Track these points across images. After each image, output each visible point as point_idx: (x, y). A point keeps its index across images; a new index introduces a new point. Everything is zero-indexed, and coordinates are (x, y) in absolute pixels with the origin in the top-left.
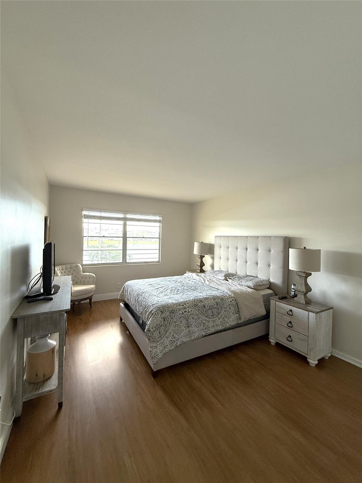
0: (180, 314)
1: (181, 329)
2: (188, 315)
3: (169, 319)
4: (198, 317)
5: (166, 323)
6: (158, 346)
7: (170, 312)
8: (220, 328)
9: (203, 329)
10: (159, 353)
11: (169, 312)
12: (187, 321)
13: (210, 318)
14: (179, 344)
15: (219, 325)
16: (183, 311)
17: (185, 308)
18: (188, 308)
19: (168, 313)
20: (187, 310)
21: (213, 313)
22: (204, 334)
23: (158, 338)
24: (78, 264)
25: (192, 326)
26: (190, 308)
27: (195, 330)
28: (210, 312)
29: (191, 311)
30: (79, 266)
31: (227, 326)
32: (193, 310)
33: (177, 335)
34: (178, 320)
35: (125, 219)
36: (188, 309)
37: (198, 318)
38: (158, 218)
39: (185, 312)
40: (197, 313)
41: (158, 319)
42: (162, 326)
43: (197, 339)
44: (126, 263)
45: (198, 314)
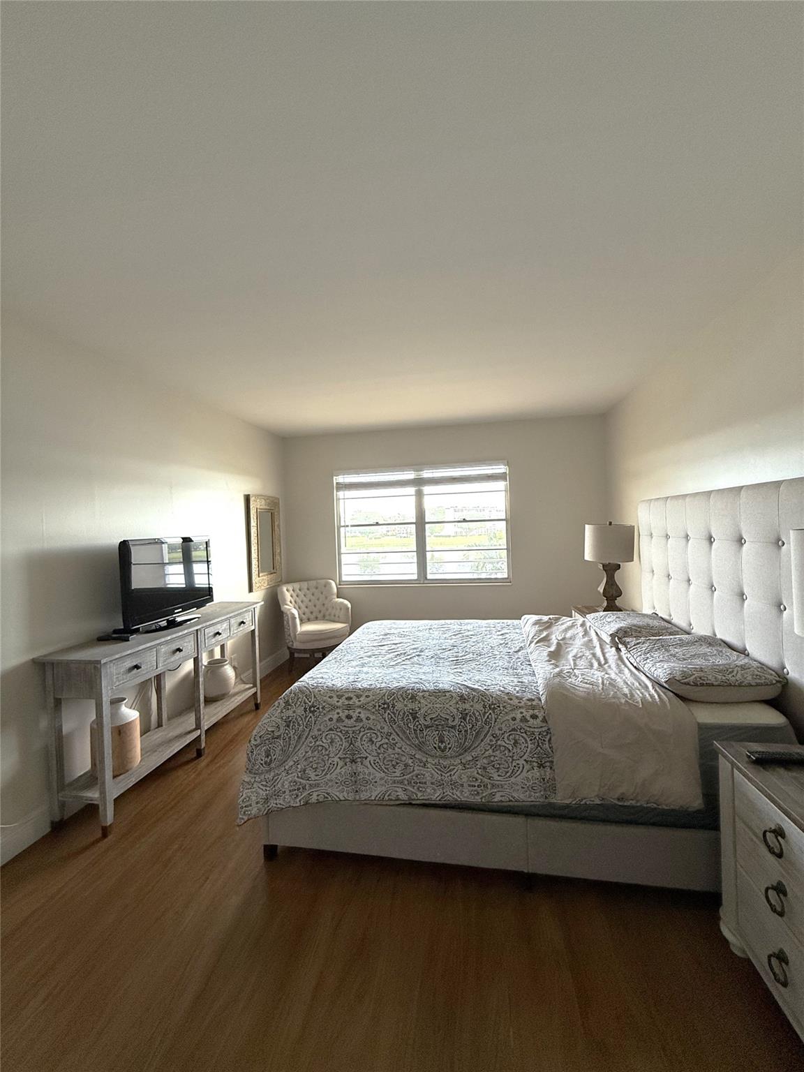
0: (331, 720)
1: (330, 761)
2: (357, 728)
3: (299, 725)
4: (387, 741)
5: (292, 733)
6: (255, 785)
7: (305, 709)
8: (464, 795)
9: (402, 782)
10: (254, 805)
11: (303, 708)
12: (351, 743)
13: (432, 756)
14: (314, 798)
15: (462, 785)
16: (343, 715)
17: (349, 707)
18: (359, 710)
19: (300, 711)
20: (355, 715)
21: (442, 742)
22: (403, 796)
23: (262, 764)
24: (330, 581)
25: (366, 762)
26: (367, 712)
27: (372, 777)
28: (431, 737)
29: (368, 719)
30: (330, 584)
31: (497, 798)
32: (372, 717)
33: (317, 773)
34: (324, 735)
35: (419, 482)
36: (360, 713)
37: (387, 743)
38: (501, 469)
39: (349, 717)
40: (386, 730)
41: (273, 718)
42: (278, 737)
43: (380, 803)
44: (426, 582)
45: (389, 734)
